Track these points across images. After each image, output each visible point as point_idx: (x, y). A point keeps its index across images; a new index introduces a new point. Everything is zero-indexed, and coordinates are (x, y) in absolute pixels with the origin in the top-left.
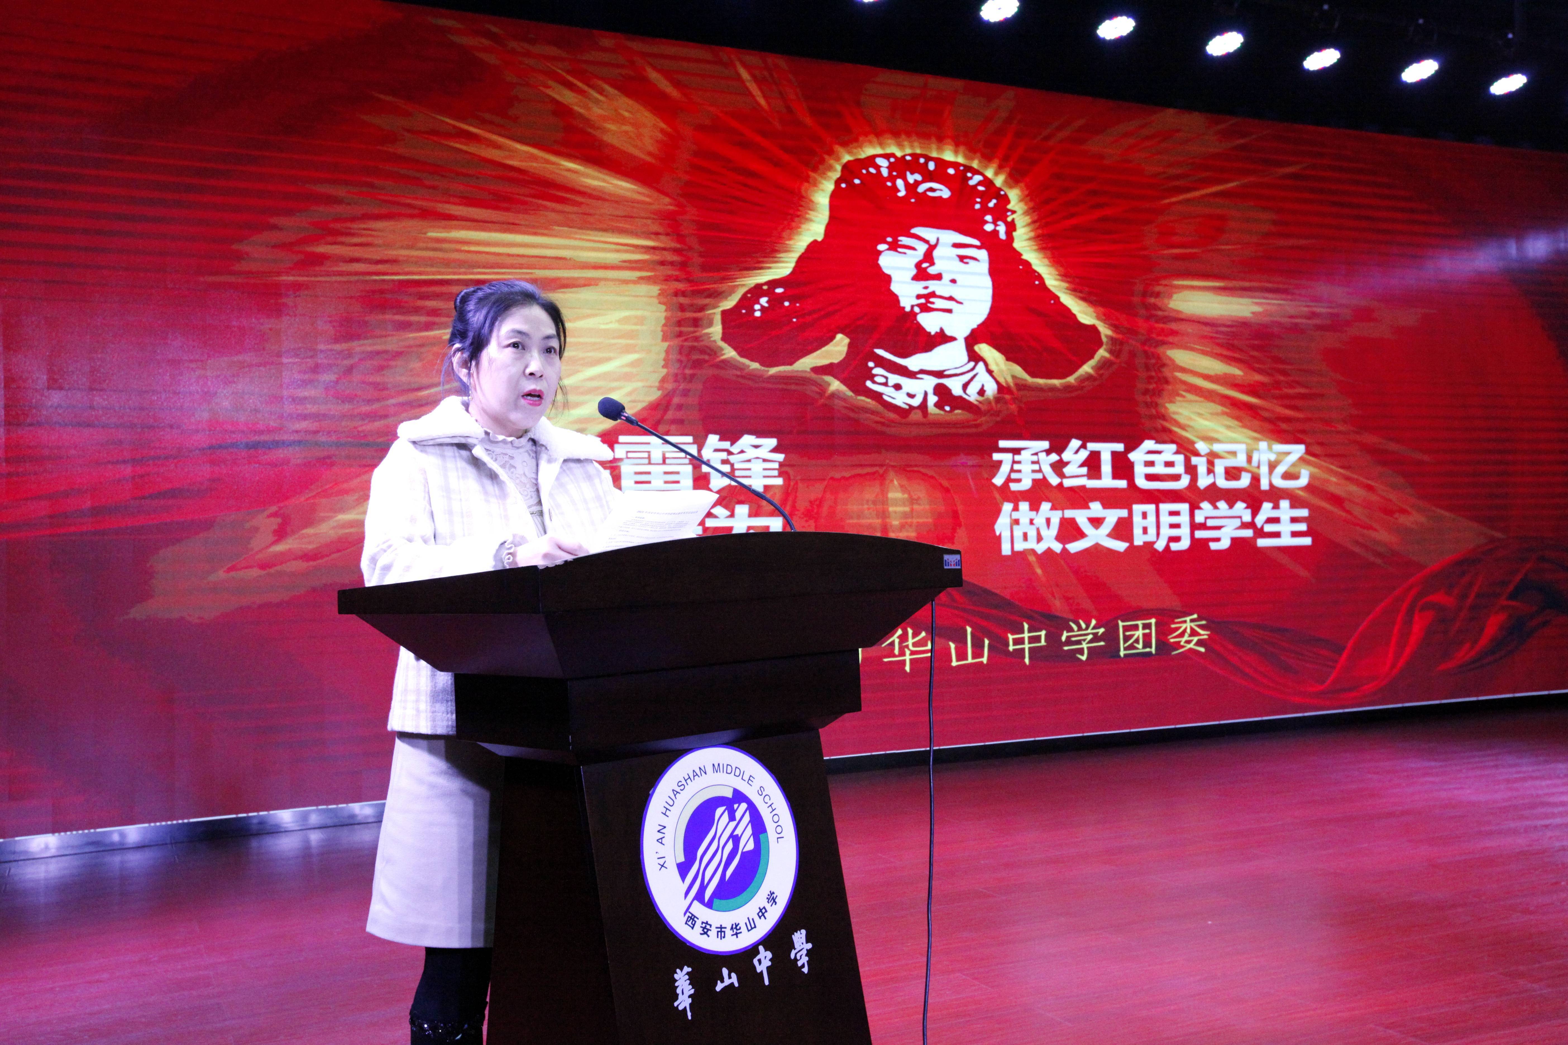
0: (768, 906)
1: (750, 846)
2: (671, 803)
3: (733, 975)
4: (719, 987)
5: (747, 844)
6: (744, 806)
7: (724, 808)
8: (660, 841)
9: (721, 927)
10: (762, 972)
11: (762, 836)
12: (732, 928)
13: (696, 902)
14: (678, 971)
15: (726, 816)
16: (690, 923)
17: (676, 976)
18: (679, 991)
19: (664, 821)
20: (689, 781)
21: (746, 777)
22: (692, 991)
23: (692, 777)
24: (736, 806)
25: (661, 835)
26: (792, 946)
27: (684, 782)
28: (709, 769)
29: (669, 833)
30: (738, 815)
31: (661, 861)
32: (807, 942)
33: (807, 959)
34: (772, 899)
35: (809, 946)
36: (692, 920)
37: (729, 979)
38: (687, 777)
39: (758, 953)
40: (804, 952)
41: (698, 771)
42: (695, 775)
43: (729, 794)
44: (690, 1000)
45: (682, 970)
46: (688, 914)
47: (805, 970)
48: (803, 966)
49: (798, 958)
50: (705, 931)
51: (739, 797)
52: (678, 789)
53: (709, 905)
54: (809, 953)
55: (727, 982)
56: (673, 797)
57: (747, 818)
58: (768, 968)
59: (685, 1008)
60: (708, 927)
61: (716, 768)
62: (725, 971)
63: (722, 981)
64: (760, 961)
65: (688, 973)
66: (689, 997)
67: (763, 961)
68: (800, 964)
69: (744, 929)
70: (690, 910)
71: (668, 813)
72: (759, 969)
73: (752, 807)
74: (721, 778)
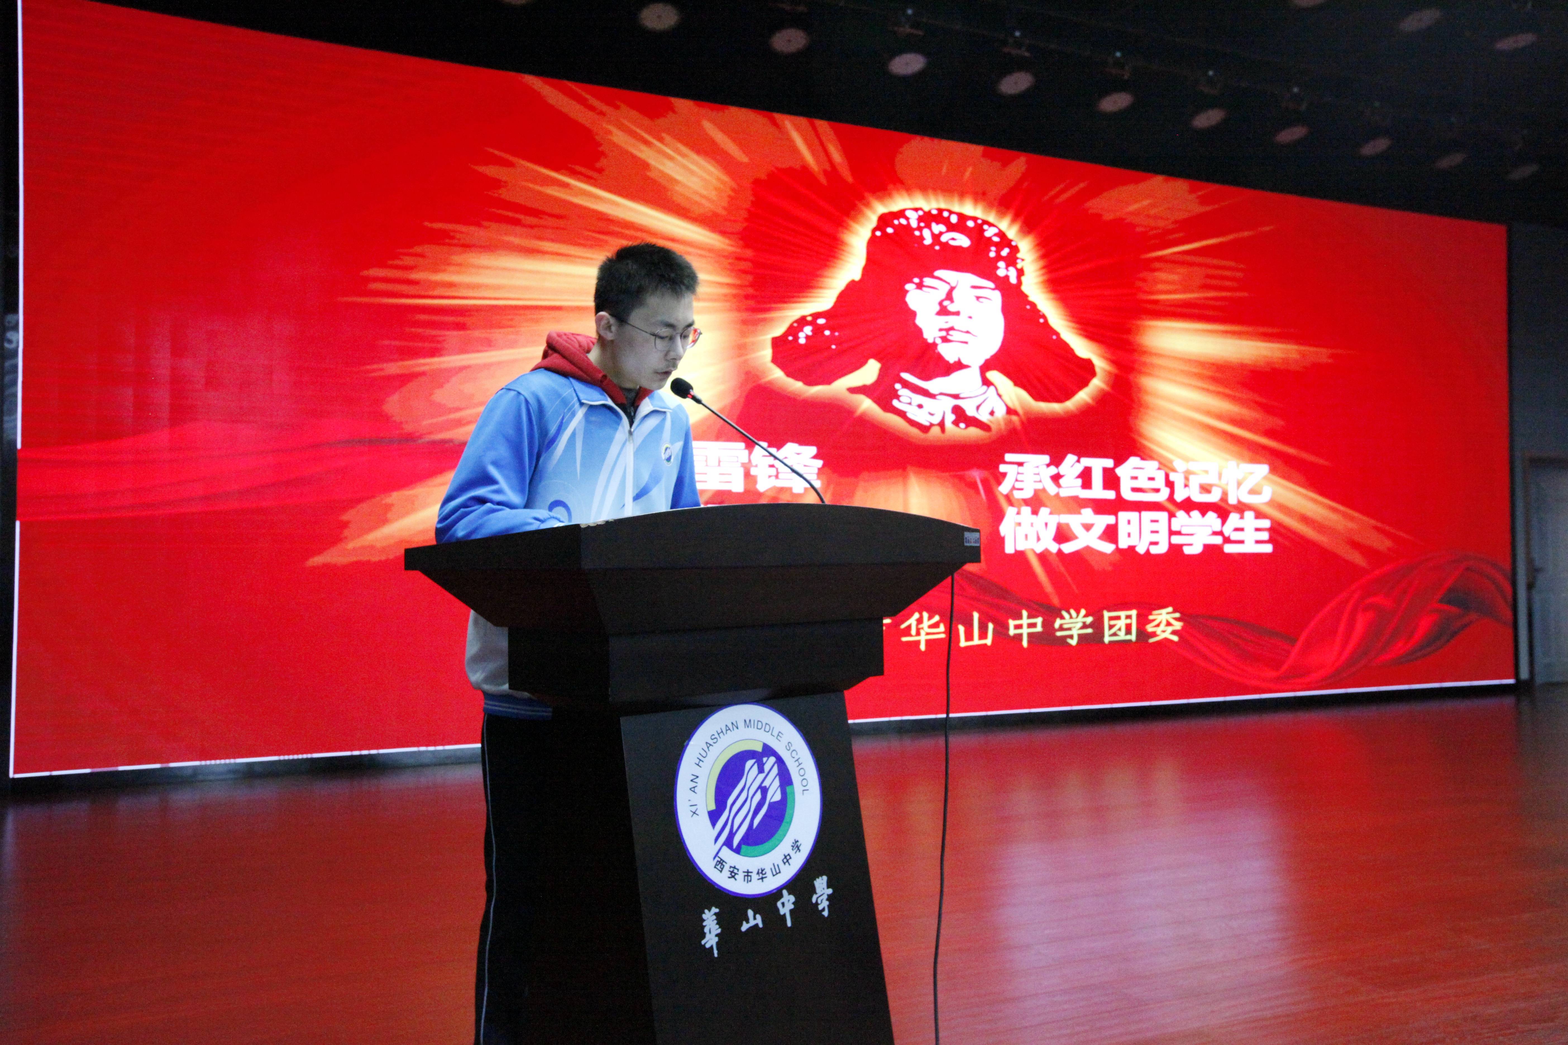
0: (792, 853)
1: (778, 797)
2: (704, 754)
3: (758, 917)
4: (745, 927)
5: (774, 795)
6: (772, 759)
7: (753, 761)
8: (693, 790)
9: (748, 872)
10: (785, 915)
11: (788, 789)
12: (758, 873)
13: (725, 848)
14: (706, 911)
15: (755, 768)
16: (718, 867)
17: (704, 916)
18: (706, 930)
19: (697, 771)
20: (721, 735)
21: (775, 733)
22: (719, 931)
23: (724, 731)
24: (765, 759)
25: (694, 784)
26: (814, 891)
27: (717, 736)
28: (741, 724)
29: (701, 782)
30: (767, 768)
31: (693, 809)
32: (828, 887)
33: (827, 903)
34: (796, 846)
35: (830, 891)
36: (720, 864)
37: (754, 920)
38: (719, 731)
39: (781, 896)
40: (825, 897)
41: (730, 726)
42: (728, 729)
43: (759, 748)
44: (717, 939)
45: (710, 910)
46: (717, 859)
47: (826, 913)
48: (823, 910)
49: (819, 901)
50: (733, 875)
51: (768, 751)
52: (711, 742)
53: (737, 851)
54: (830, 898)
55: (752, 923)
56: (706, 749)
57: (775, 770)
58: (791, 911)
59: (712, 947)
60: (736, 871)
61: (747, 724)
62: (750, 913)
63: (748, 922)
64: (783, 904)
65: (716, 914)
66: (717, 935)
67: (787, 904)
68: (820, 907)
69: (769, 874)
70: (720, 855)
71: (701, 764)
72: (782, 912)
73: (780, 761)
74: (752, 733)
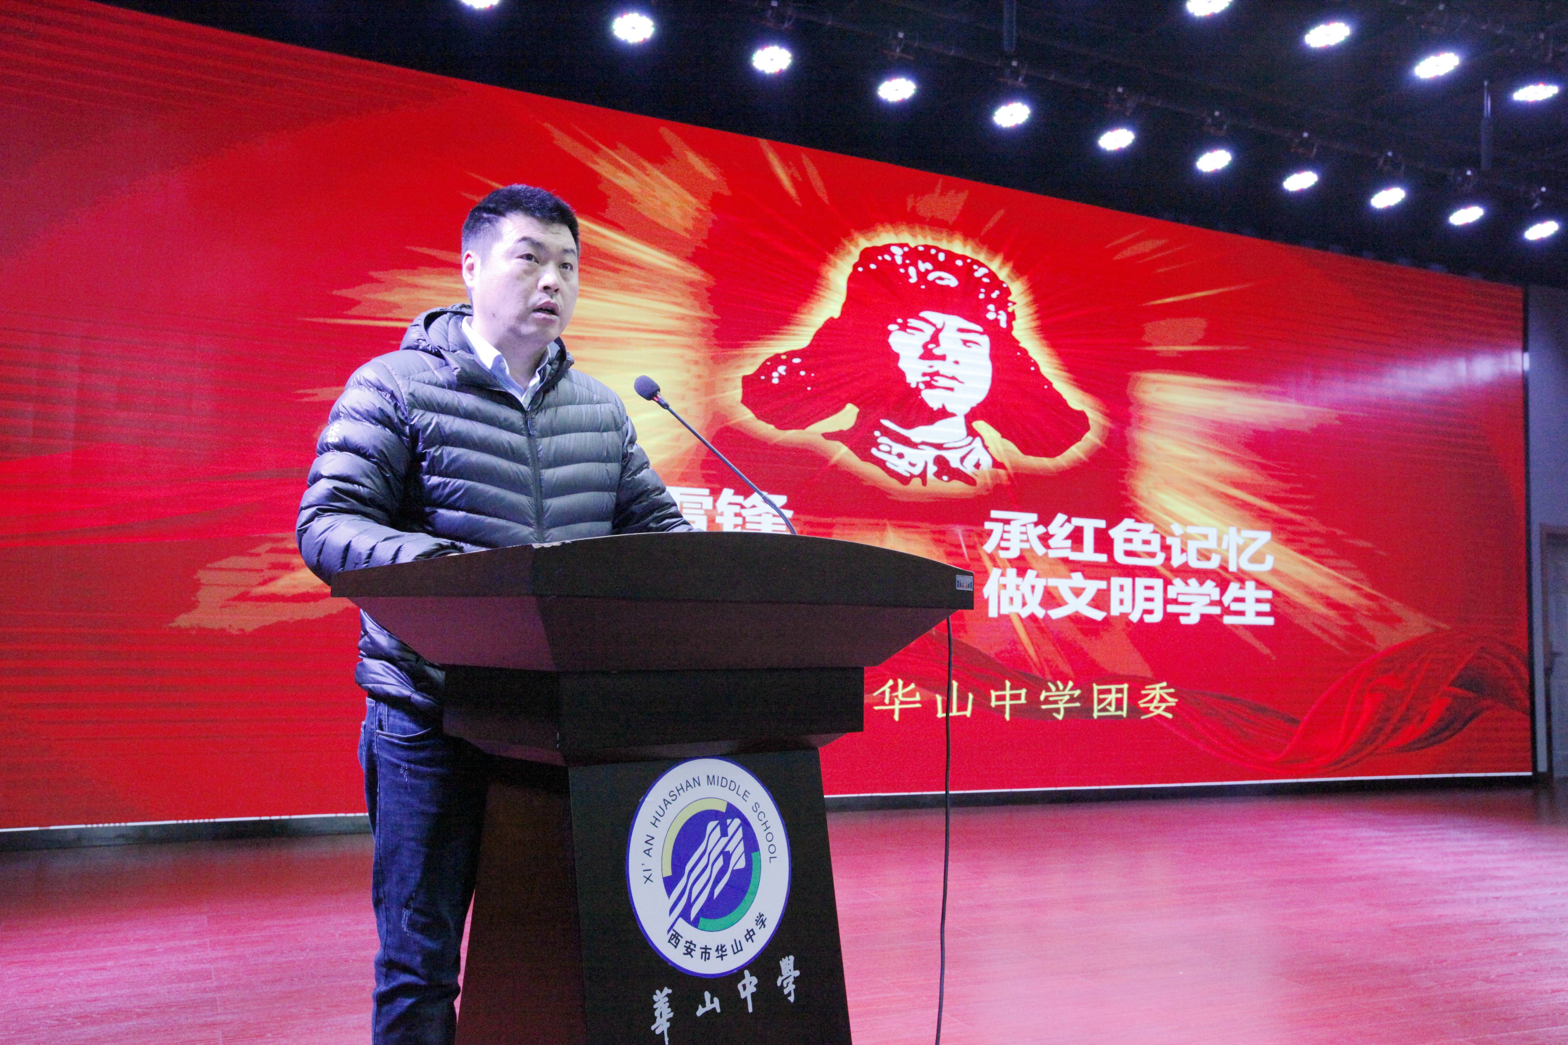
0: (756, 929)
1: (742, 864)
2: (661, 813)
3: (716, 1000)
4: (700, 1011)
5: (738, 862)
6: (737, 822)
7: (717, 822)
8: (647, 852)
9: (706, 948)
10: (746, 999)
11: (754, 855)
12: (717, 950)
13: (681, 919)
14: (658, 992)
15: (718, 831)
16: (673, 942)
17: (655, 998)
18: (657, 1014)
19: (653, 831)
20: (681, 791)
21: (741, 792)
22: (671, 1015)
23: (685, 788)
24: (729, 821)
25: (648, 846)
26: (779, 972)
27: (676, 792)
28: (703, 781)
29: (657, 844)
30: (731, 831)
31: (647, 874)
32: (795, 969)
33: (794, 987)
34: (761, 921)
35: (797, 973)
36: (675, 938)
37: (711, 1004)
38: (679, 787)
39: (743, 977)
40: (791, 979)
41: (692, 783)
42: (688, 785)
43: (723, 808)
44: (668, 1025)
45: (661, 991)
46: (672, 932)
47: (792, 999)
48: (789, 994)
49: (785, 985)
50: (689, 952)
51: (733, 812)
52: (669, 799)
53: (695, 923)
54: (796, 981)
55: (709, 1007)
56: (664, 807)
57: (740, 834)
58: (753, 994)
59: (663, 1032)
60: (692, 947)
61: (711, 780)
62: (707, 996)
63: (704, 1006)
64: (744, 987)
65: (668, 995)
66: (668, 1020)
67: (748, 987)
68: (786, 992)
69: (729, 951)
70: (675, 928)
71: (657, 823)
72: (743, 995)
73: (745, 824)
74: (716, 791)
